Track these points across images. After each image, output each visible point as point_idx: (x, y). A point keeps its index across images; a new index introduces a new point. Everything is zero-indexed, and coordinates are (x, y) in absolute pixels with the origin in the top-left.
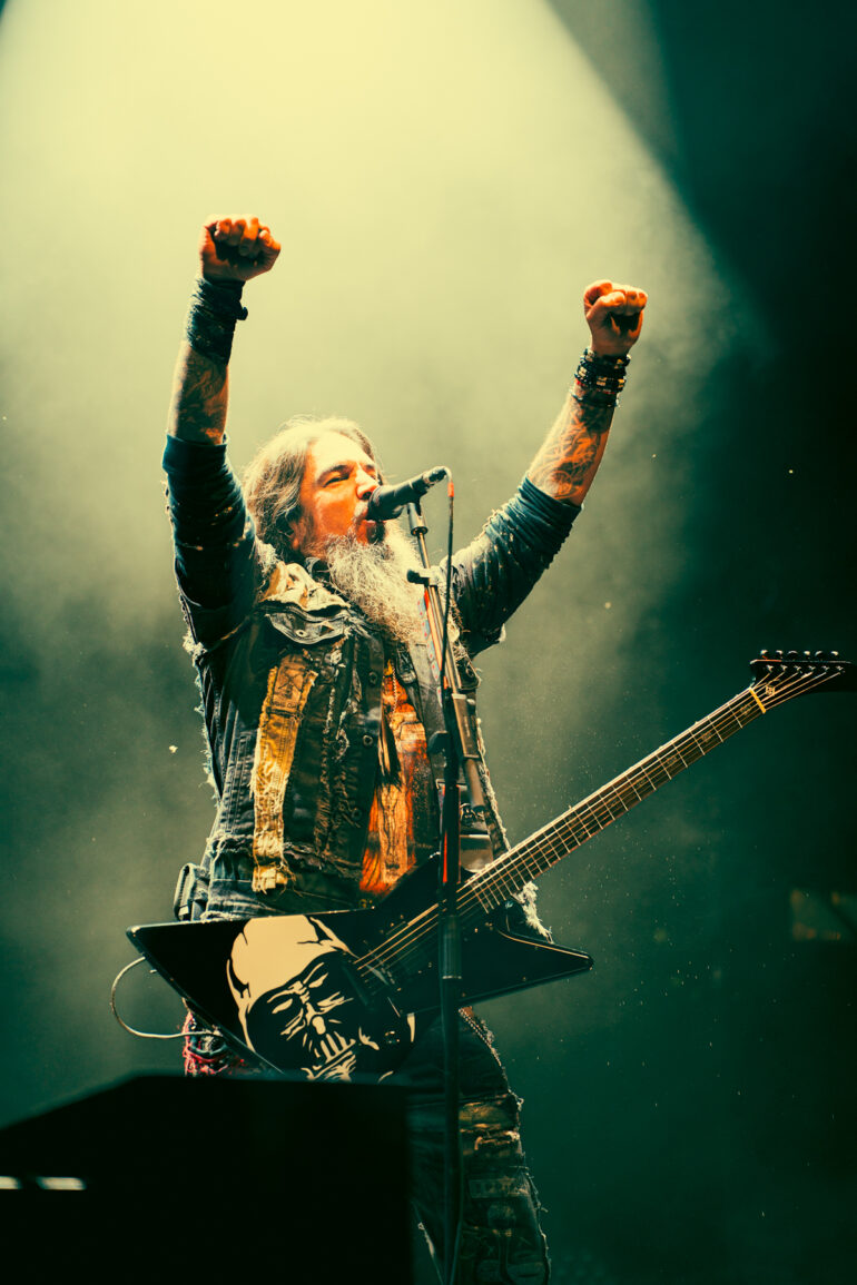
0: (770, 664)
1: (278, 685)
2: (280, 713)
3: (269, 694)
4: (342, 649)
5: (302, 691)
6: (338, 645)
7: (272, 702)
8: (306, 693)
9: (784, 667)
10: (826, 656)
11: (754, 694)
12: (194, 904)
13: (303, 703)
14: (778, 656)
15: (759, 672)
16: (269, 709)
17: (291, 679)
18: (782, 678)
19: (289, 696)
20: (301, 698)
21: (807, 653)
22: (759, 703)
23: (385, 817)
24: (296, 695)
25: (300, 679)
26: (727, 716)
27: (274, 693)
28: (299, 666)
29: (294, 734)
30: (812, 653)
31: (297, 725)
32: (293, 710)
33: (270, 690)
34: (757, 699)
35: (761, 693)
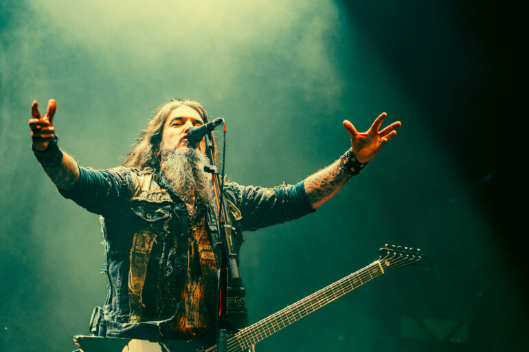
0: (389, 251)
1: (138, 241)
2: (139, 255)
3: (134, 245)
4: (169, 224)
5: (149, 244)
6: (166, 222)
7: (135, 249)
8: (152, 245)
9: (395, 254)
10: (414, 250)
11: (380, 264)
12: (100, 327)
13: (150, 250)
14: (393, 248)
15: (384, 253)
16: (133, 253)
17: (144, 238)
18: (393, 258)
19: (143, 246)
20: (149, 247)
21: (406, 248)
22: (381, 268)
23: (189, 296)
24: (147, 246)
25: (149, 238)
26: (366, 273)
27: (136, 245)
28: (148, 232)
29: (146, 265)
30: (408, 248)
31: (147, 260)
32: (145, 253)
33: (134, 243)
34: (381, 266)
35: (383, 264)
